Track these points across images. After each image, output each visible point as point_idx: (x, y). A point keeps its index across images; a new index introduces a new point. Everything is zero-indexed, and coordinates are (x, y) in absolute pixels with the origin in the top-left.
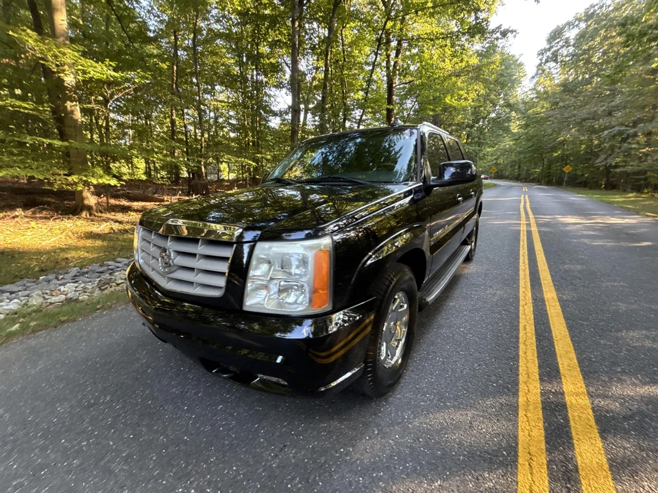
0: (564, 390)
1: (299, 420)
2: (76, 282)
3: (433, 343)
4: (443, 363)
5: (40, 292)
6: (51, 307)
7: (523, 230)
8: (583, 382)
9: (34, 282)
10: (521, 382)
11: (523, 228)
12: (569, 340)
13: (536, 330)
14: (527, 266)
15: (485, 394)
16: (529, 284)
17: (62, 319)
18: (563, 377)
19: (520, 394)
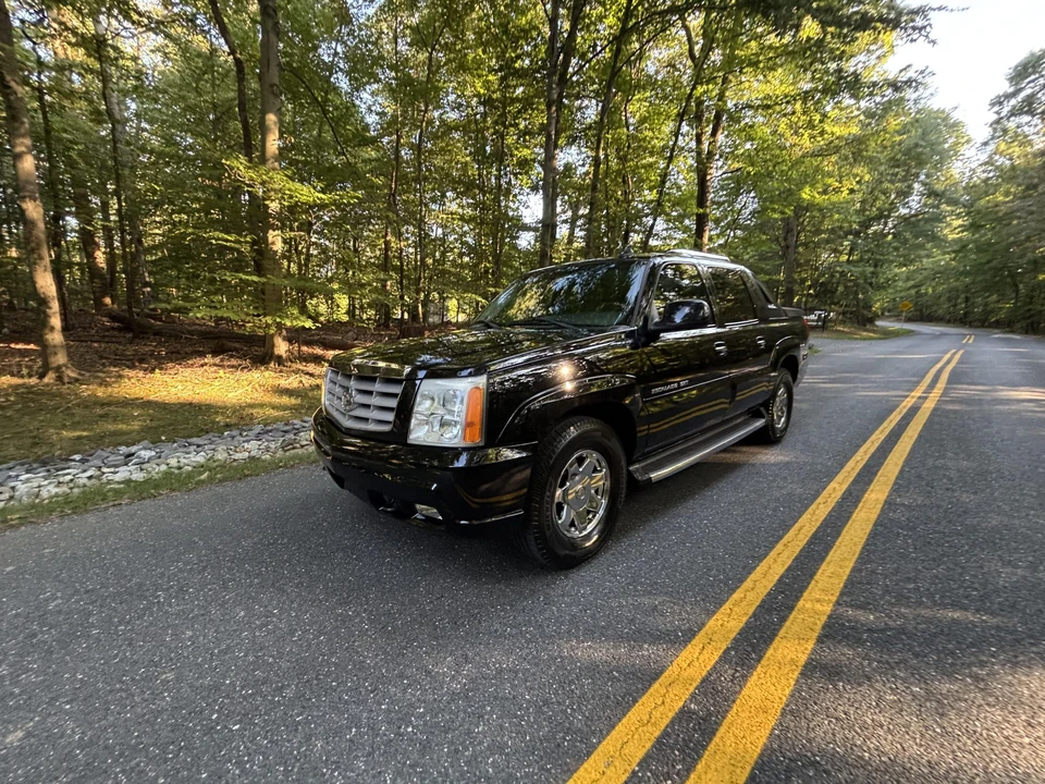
0: (805, 594)
1: (464, 580)
2: (260, 440)
3: (655, 532)
4: (656, 551)
5: (225, 448)
6: (235, 464)
7: (905, 407)
8: (839, 591)
9: (219, 437)
10: (748, 580)
11: (908, 403)
12: (858, 548)
13: (816, 532)
14: (867, 457)
16: (851, 479)
17: (247, 473)
19: (740, 590)
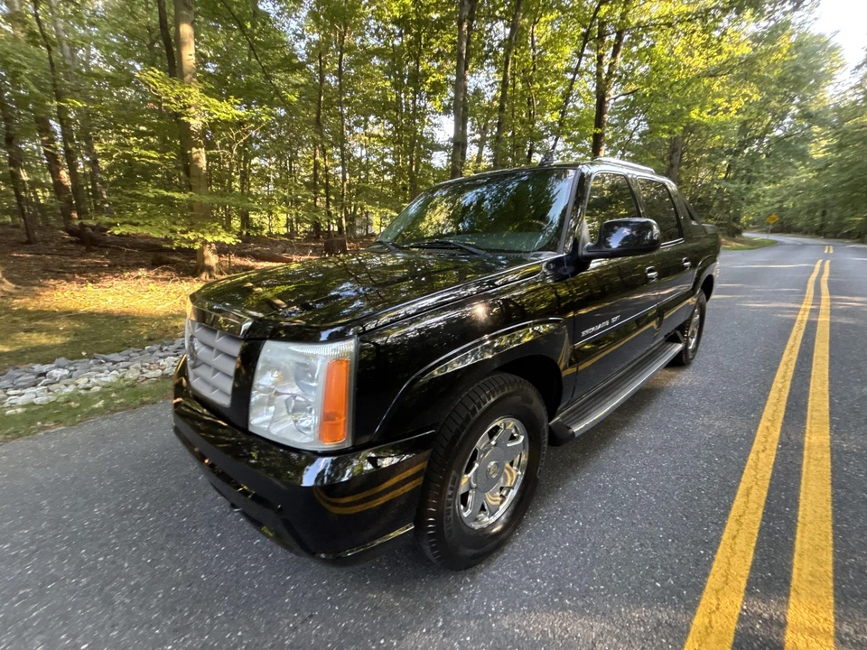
0: (789, 619)
1: (345, 582)
2: (178, 355)
3: (577, 496)
4: (582, 530)
5: (139, 365)
6: (146, 382)
7: (802, 321)
8: (831, 611)
9: (138, 352)
10: (708, 589)
11: (803, 317)
12: (827, 527)
13: (768, 498)
14: (788, 383)
15: (636, 598)
16: (782, 415)
17: (145, 399)
18: (792, 593)
19: (701, 610)
